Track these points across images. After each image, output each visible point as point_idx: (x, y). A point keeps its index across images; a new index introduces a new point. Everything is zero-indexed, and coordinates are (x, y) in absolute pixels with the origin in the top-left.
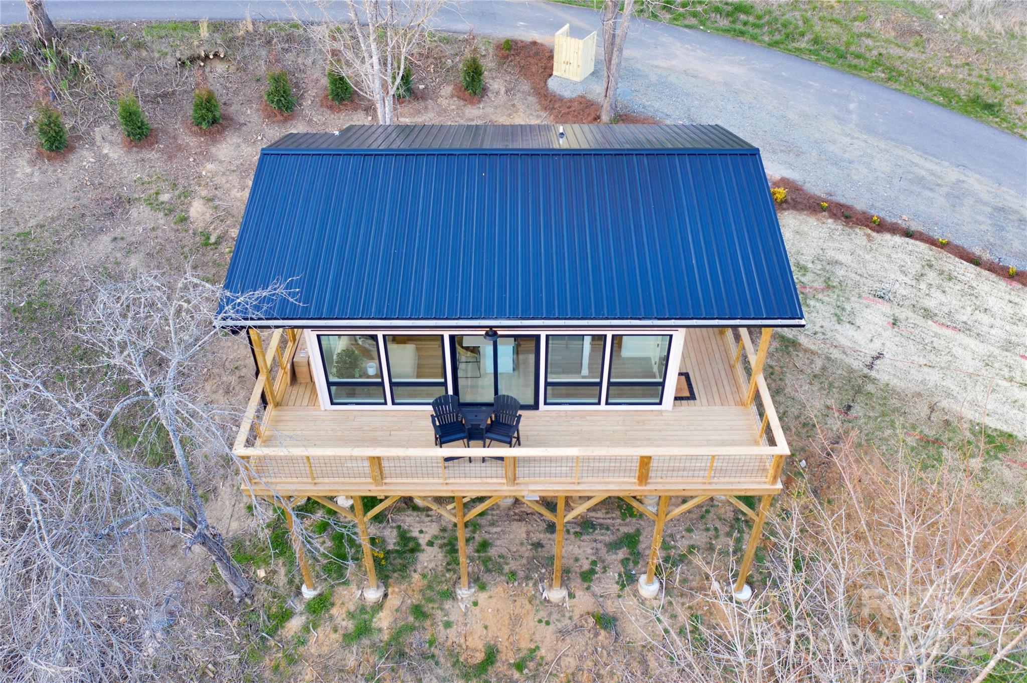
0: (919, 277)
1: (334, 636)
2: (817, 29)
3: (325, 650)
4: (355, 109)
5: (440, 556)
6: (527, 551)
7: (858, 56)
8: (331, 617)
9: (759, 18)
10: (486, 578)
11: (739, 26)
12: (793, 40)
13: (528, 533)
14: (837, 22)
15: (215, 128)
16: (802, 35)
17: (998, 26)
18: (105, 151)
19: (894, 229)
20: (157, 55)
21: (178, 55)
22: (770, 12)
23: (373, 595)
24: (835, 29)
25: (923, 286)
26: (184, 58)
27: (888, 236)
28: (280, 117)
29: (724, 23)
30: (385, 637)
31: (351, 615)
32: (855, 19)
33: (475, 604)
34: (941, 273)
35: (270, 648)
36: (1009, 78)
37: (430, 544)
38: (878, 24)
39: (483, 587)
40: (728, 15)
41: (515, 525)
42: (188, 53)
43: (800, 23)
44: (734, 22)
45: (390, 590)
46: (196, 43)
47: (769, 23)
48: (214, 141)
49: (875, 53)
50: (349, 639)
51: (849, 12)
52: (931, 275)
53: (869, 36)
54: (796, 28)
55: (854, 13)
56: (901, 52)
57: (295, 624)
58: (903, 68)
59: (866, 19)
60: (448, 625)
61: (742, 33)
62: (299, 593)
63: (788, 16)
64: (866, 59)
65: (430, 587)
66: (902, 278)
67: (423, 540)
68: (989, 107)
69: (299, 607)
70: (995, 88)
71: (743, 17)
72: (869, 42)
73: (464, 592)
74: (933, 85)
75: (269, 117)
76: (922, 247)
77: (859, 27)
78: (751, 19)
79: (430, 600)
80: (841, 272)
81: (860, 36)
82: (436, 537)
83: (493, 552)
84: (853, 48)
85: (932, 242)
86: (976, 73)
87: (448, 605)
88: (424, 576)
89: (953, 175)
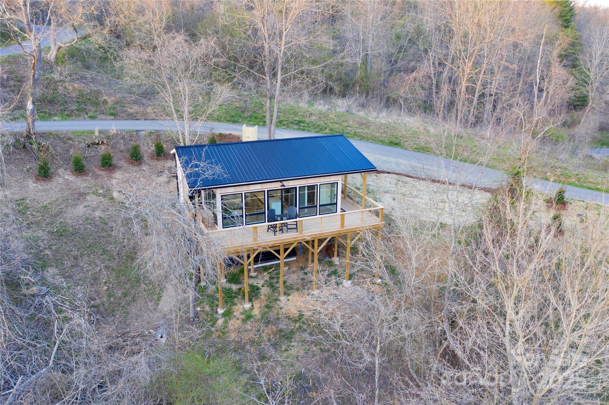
0: (397, 184)
1: (238, 321)
2: (331, 126)
3: (236, 326)
4: (167, 159)
5: (268, 289)
6: (300, 282)
7: (348, 133)
8: (235, 316)
9: (308, 124)
10: (288, 292)
11: (302, 128)
12: (323, 130)
13: (298, 276)
14: (337, 123)
15: (111, 168)
16: (326, 128)
17: (390, 121)
18: (66, 177)
19: (384, 172)
20: (77, 143)
21: (87, 142)
22: (312, 122)
23: (248, 306)
24: (336, 126)
25: (399, 187)
26: (89, 143)
27: (382, 174)
28: (136, 163)
29: (296, 127)
30: (259, 317)
31: (242, 314)
32: (343, 122)
33: (288, 300)
34: (403, 182)
35: (213, 332)
36: (400, 134)
37: (263, 286)
38: (351, 123)
39: (289, 295)
40: (297, 124)
41: (292, 275)
42: (91, 141)
43: (324, 125)
44: (300, 126)
45: (254, 303)
46: (94, 137)
47: (313, 126)
48: (112, 173)
49: (353, 131)
50: (244, 321)
51: (340, 120)
52: (400, 183)
53: (349, 127)
54: (323, 126)
55: (342, 120)
56: (362, 130)
57: (220, 322)
58: (364, 135)
59: (346, 121)
60: (281, 308)
61: (304, 130)
62: (217, 312)
63: (319, 123)
64: (351, 134)
65: (269, 298)
66: (391, 185)
67: (260, 286)
68: (397, 144)
69: (219, 317)
70: (397, 138)
71: (302, 124)
72: (350, 128)
73: (283, 298)
74: (376, 139)
75: (132, 163)
76: (394, 175)
77: (345, 124)
78: (305, 125)
79: (271, 302)
80: (371, 188)
81: (346, 127)
82: (264, 284)
83: (287, 284)
84: (345, 131)
85: (397, 174)
86: (388, 134)
87: (278, 302)
88: (265, 296)
89: (395, 160)
